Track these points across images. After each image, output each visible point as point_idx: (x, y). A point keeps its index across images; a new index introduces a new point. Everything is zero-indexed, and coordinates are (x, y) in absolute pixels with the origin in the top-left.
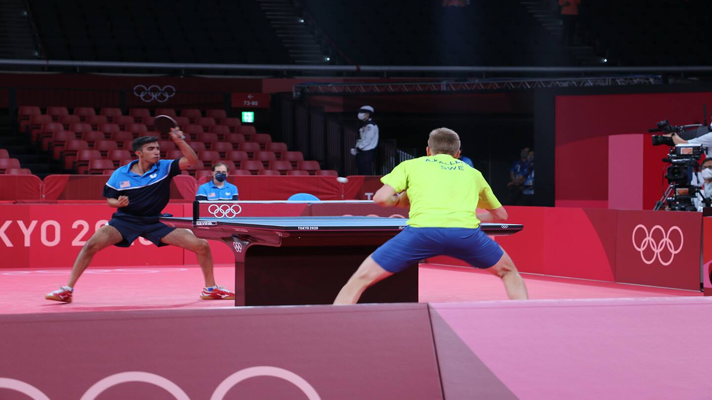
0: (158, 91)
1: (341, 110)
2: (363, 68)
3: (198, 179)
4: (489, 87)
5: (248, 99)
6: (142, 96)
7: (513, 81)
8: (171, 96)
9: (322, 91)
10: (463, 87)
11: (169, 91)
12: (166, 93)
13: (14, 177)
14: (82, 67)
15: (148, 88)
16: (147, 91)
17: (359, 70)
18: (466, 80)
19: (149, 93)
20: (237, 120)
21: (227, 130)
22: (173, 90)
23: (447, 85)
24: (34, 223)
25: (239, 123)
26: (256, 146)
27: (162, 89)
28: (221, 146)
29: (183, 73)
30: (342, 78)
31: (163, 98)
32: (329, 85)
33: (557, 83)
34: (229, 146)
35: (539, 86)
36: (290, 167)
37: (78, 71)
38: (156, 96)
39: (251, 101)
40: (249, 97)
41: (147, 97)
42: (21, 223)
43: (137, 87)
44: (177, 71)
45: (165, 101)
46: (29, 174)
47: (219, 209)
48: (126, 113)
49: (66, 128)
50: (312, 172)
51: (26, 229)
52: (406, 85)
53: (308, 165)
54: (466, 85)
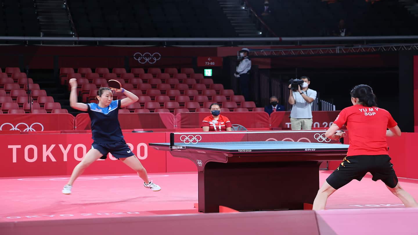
0: (150, 56)
1: (269, 67)
2: (284, 39)
3: (175, 115)
4: (369, 50)
5: (208, 61)
6: (139, 60)
7: (384, 46)
8: (158, 60)
9: (257, 55)
10: (351, 50)
11: (156, 56)
12: (155, 58)
13: (57, 115)
14: (100, 42)
15: (143, 55)
16: (143, 57)
17: (281, 40)
18: (352, 46)
19: (144, 58)
20: (202, 75)
21: (195, 82)
22: (159, 55)
23: (340, 50)
24: (69, 146)
25: (203, 77)
26: (214, 92)
27: (152, 55)
28: (190, 92)
29: (166, 44)
30: (270, 46)
31: (153, 61)
32: (262, 51)
33: (415, 46)
34: (196, 92)
35: (403, 49)
36: (236, 106)
37: (98, 44)
38: (148, 60)
39: (210, 62)
40: (209, 59)
41: (143, 60)
42: (61, 146)
43: (135, 54)
44: (161, 43)
45: (154, 63)
46: (67, 113)
47: (187, 138)
48: (129, 71)
49: (91, 82)
50: (250, 109)
51: (64, 150)
52: (312, 50)
53: (248, 104)
54: (353, 49)
